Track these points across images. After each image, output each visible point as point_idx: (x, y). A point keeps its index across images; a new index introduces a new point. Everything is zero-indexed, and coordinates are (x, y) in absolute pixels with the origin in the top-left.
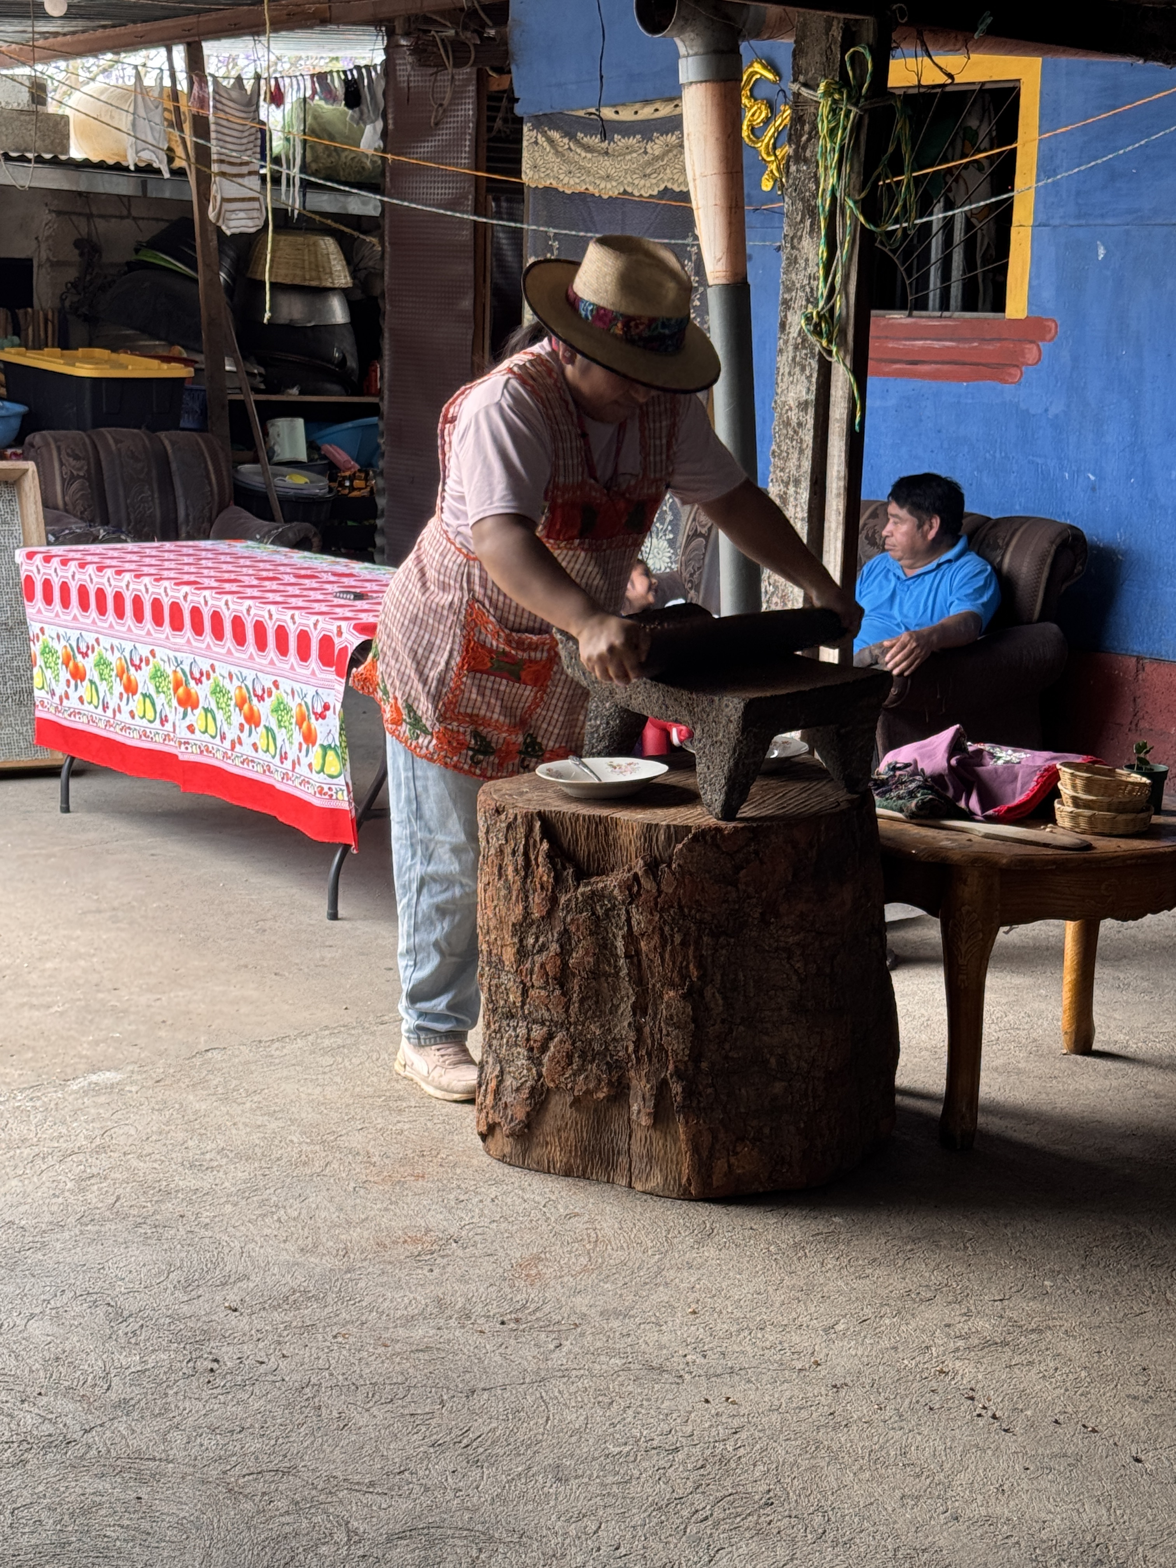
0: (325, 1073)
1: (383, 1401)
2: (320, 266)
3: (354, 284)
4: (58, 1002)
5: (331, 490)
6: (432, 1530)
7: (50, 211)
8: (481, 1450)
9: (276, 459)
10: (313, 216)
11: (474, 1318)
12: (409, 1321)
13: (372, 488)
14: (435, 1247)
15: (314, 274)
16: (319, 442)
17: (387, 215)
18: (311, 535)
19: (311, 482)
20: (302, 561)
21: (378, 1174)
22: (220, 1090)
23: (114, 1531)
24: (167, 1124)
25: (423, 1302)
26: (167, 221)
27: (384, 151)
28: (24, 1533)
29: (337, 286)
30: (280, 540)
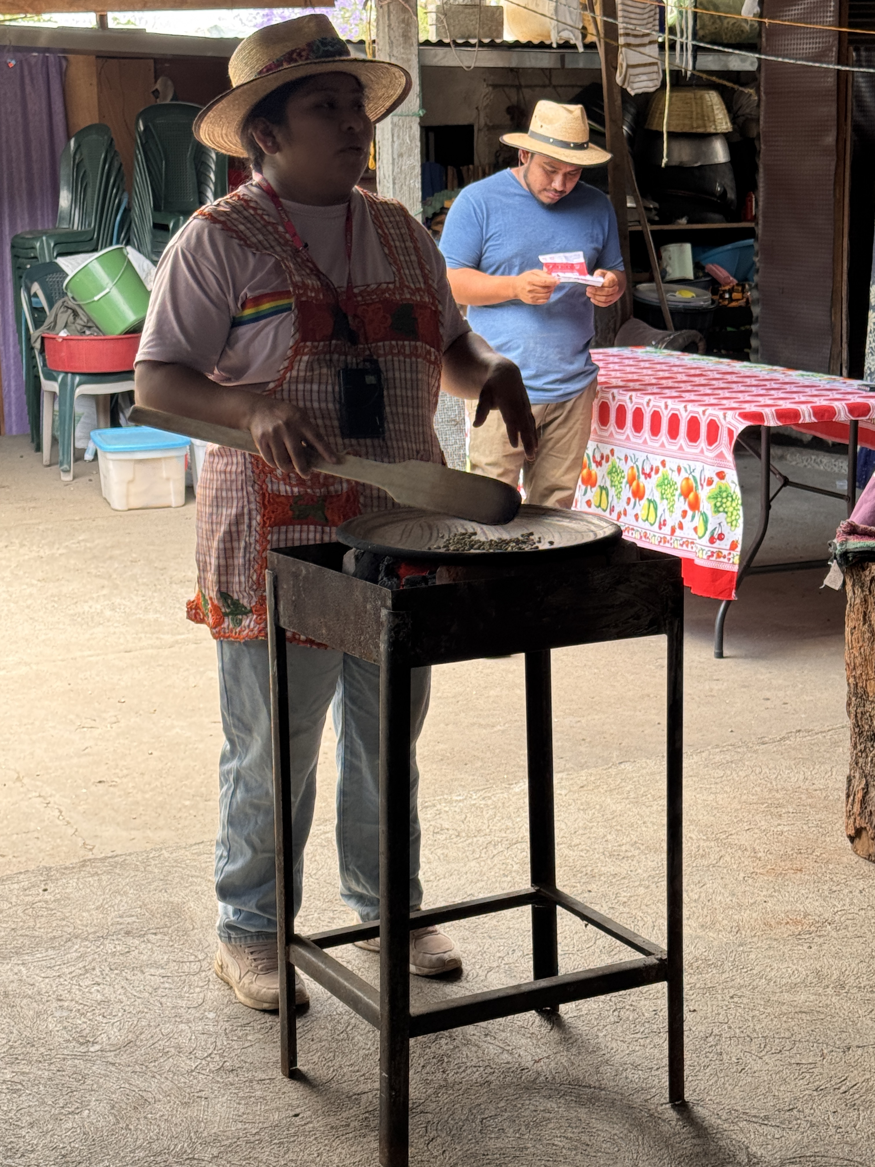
0: (716, 783)
1: (773, 1051)
2: (705, 116)
3: (733, 128)
4: (499, 723)
5: (713, 302)
6: (817, 1158)
7: (488, 85)
8: (857, 1096)
9: (668, 278)
10: (701, 74)
11: (847, 988)
12: (793, 988)
13: (748, 299)
14: (813, 928)
15: (700, 122)
16: (703, 263)
17: (763, 69)
18: (697, 340)
19: (697, 296)
20: (691, 362)
21: (764, 866)
22: (632, 795)
23: (560, 1141)
24: (591, 821)
25: (804, 973)
26: (581, 86)
27: (761, 15)
28: (491, 1138)
29: (719, 131)
30: (671, 346)
